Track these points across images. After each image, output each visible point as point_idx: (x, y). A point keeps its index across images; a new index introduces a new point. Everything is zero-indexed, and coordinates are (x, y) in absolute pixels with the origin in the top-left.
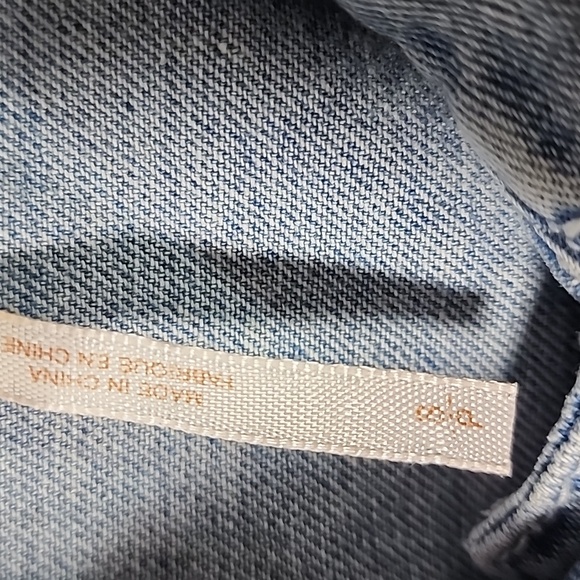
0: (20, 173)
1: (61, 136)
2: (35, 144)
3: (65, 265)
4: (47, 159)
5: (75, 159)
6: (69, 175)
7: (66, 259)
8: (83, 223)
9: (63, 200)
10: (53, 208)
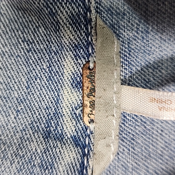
0: (142, 50)
1: (155, 38)
2: (147, 40)
3: (156, 78)
4: (150, 45)
5: (159, 45)
6: (157, 50)
7: (156, 76)
8: (161, 65)
9: (155, 58)
10: (152, 61)
